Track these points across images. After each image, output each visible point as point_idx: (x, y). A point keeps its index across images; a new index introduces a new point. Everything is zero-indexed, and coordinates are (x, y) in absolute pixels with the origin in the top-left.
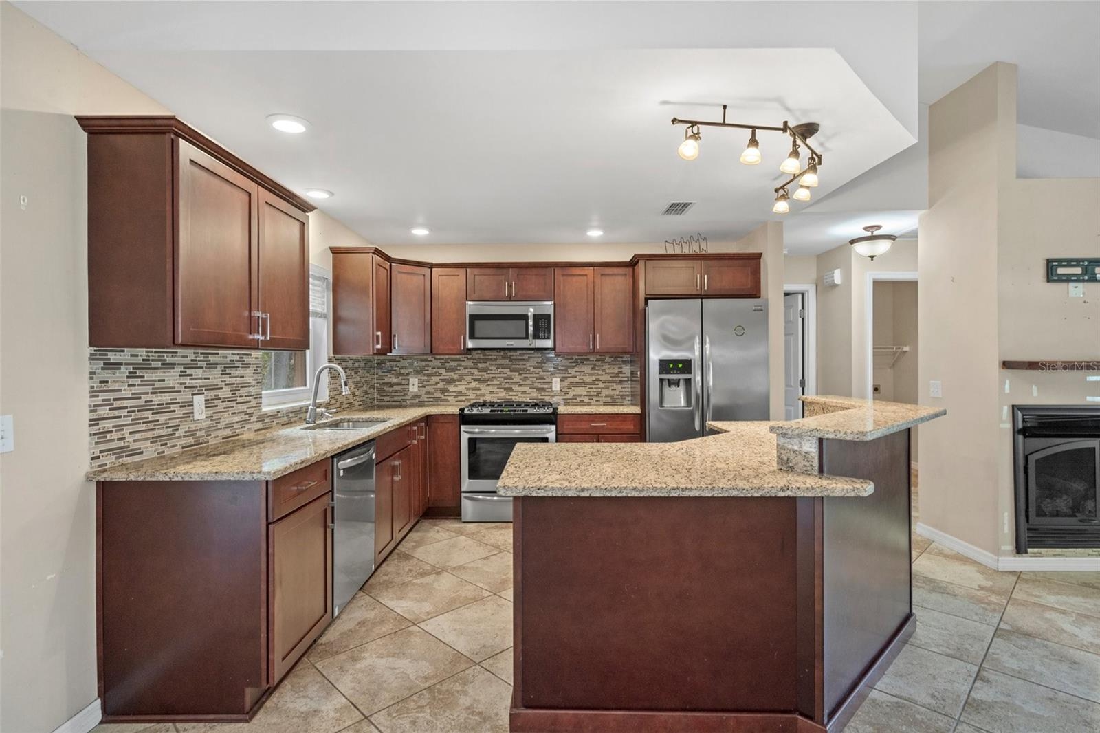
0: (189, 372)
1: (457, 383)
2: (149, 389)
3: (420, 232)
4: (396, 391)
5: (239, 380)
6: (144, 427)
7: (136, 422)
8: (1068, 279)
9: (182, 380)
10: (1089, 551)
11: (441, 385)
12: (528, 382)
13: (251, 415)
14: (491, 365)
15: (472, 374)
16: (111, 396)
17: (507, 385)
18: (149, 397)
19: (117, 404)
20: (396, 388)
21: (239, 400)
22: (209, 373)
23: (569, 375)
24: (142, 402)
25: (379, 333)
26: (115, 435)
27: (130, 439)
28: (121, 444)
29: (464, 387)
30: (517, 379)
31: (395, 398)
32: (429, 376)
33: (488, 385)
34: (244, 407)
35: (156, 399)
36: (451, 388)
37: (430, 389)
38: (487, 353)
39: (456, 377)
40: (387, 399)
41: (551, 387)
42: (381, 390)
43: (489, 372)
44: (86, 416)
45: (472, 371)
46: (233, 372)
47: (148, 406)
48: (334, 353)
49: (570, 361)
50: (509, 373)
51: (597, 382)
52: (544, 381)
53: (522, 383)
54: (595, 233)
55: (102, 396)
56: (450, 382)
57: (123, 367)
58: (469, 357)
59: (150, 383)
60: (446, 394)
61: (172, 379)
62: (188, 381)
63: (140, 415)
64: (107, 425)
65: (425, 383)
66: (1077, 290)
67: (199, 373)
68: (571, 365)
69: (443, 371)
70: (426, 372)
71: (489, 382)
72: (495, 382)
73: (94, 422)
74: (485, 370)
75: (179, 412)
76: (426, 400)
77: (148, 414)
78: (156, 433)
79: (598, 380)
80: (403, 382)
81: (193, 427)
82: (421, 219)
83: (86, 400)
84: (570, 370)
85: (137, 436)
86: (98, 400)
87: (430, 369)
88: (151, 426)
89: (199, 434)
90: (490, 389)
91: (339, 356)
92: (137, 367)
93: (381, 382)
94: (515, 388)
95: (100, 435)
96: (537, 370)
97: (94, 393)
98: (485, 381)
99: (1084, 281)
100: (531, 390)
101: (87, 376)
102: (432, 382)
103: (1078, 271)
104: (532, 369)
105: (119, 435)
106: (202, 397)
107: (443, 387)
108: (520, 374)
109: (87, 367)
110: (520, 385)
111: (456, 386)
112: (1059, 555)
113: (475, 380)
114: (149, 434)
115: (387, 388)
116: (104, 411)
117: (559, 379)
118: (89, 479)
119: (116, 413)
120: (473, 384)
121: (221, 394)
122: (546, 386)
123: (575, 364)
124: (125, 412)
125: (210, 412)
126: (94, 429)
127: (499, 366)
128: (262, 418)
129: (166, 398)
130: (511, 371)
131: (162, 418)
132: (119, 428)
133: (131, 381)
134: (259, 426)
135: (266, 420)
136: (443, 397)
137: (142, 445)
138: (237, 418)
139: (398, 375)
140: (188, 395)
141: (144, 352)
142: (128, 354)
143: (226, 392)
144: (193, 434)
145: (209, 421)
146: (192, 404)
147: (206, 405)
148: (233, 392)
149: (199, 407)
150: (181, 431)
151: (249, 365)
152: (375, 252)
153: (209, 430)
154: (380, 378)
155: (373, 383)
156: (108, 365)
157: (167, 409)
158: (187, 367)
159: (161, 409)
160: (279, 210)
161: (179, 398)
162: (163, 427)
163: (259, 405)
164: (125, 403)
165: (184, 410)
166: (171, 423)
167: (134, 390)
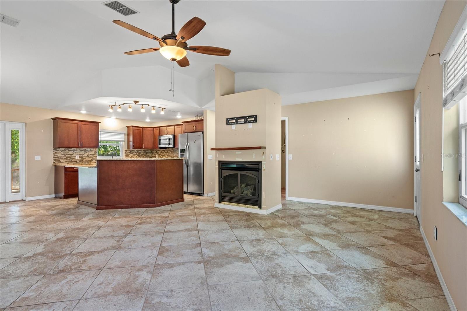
2: (65, 154)
3: (148, 120)
5: (89, 153)
7: (63, 158)
8: (232, 124)
9: (73, 153)
10: (236, 204)
16: (57, 154)
19: (58, 156)
22: (80, 152)
24: (64, 155)
25: (134, 144)
27: (61, 161)
28: (59, 161)
32: (159, 154)
34: (91, 158)
35: (67, 155)
44: (53, 157)
45: (167, 153)
46: (88, 152)
47: (65, 156)
48: (128, 149)
55: (55, 154)
58: (165, 149)
59: (66, 153)
61: (71, 152)
62: (75, 153)
66: (234, 127)
67: (78, 152)
73: (54, 158)
75: (72, 157)
82: (147, 118)
83: (53, 155)
85: (63, 160)
87: (159, 152)
92: (63, 151)
95: (55, 160)
97: (54, 154)
99: (235, 124)
101: (53, 152)
103: (234, 121)
106: (78, 156)
109: (53, 150)
112: (229, 204)
114: (65, 160)
115: (153, 157)
116: (55, 156)
118: (53, 165)
121: (84, 155)
125: (80, 158)
129: (70, 155)
131: (68, 158)
132: (59, 159)
139: (154, 154)
140: (75, 155)
141: (64, 148)
142: (61, 149)
143: (86, 155)
144: (76, 161)
145: (80, 160)
146: (76, 157)
147: (80, 157)
148: (88, 155)
149: (77, 157)
150: (73, 161)
151: (93, 151)
152: (133, 126)
153: (80, 161)
154: (152, 155)
155: (149, 156)
156: (57, 150)
157: (70, 157)
158: (74, 151)
159: (68, 157)
160: (87, 125)
161: (72, 155)
162: (68, 159)
163: (96, 158)
164: (60, 156)
165: (74, 157)
166: (70, 159)
167: (62, 154)
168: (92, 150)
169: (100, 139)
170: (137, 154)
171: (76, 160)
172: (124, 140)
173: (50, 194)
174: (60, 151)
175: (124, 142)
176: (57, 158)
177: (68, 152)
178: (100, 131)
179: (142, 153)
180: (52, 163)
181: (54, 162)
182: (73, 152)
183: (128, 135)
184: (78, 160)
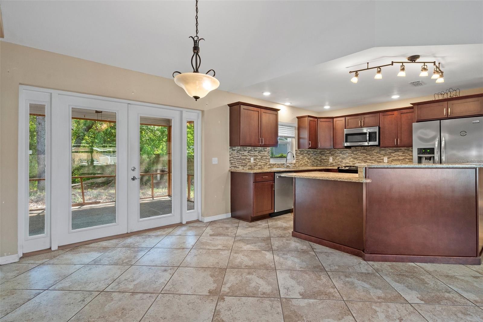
0: (250, 152)
1: (346, 159)
2: (241, 155)
3: (327, 107)
4: (325, 162)
5: (263, 155)
6: (240, 163)
7: (238, 161)
9: (248, 154)
11: (340, 160)
12: (373, 159)
13: (267, 163)
14: (359, 152)
15: (351, 156)
16: (233, 156)
17: (365, 160)
18: (241, 157)
19: (234, 158)
20: (325, 160)
21: (263, 159)
22: (254, 152)
23: (392, 156)
24: (239, 158)
25: (310, 142)
26: (234, 164)
27: (237, 165)
28: (235, 165)
29: (348, 160)
30: (369, 157)
31: (325, 164)
32: (336, 156)
33: (357, 160)
34: (265, 161)
35: (242, 157)
36: (344, 161)
37: (336, 161)
38: (357, 148)
39: (345, 157)
40: (322, 164)
41: (383, 161)
42: (320, 161)
43: (358, 155)
44: (229, 159)
45: (351, 154)
46: (261, 152)
48: (298, 148)
49: (392, 150)
50: (366, 155)
51: (405, 159)
52: (381, 158)
53: (371, 159)
54: (395, 97)
55: (232, 156)
56: (343, 158)
57: (235, 151)
58: (350, 149)
59: (241, 154)
60: (342, 163)
61: (246, 153)
62: (249, 154)
63: (239, 160)
64: (233, 161)
65: (335, 159)
67: (252, 152)
68: (392, 152)
69: (341, 155)
70: (335, 155)
71: (358, 159)
72: (360, 159)
73: (230, 161)
74: (356, 154)
75: (247, 161)
76: (335, 165)
77: (241, 160)
78: (242, 164)
79: (406, 158)
80: (328, 158)
81: (251, 164)
82: (327, 103)
83: (229, 156)
84: (392, 154)
85: (238, 164)
86: (231, 157)
87: (336, 154)
88: (241, 163)
89: (252, 166)
90: (358, 161)
91: (299, 149)
92: (238, 150)
93: (321, 158)
94: (368, 161)
95: (231, 163)
96: (377, 154)
97: (230, 155)
98: (356, 158)
100: (374, 162)
101: (229, 152)
102: (337, 159)
104: (375, 154)
105: (235, 164)
106: (253, 158)
107: (341, 160)
108: (370, 156)
109: (229, 150)
110: (370, 160)
111: (345, 160)
113: (352, 158)
114: (241, 164)
115: (322, 161)
116: (232, 159)
117: (387, 158)
118: (229, 171)
119: (234, 159)
120: (352, 160)
121: (258, 157)
122: (381, 161)
123: (394, 152)
124: (236, 159)
125: (255, 161)
126: (230, 162)
127: (362, 153)
128: (270, 165)
129: (245, 157)
130: (367, 155)
131: (244, 161)
132: (235, 162)
133: (237, 153)
134: (269, 166)
135: (271, 165)
136: (341, 164)
137: (239, 166)
138: (262, 164)
139: (326, 156)
140: (249, 157)
141: (239, 147)
142: (236, 148)
143: (259, 157)
144: (251, 166)
145: (254, 164)
148: (261, 157)
149: (252, 160)
150: (248, 165)
151: (266, 151)
152: (309, 116)
153: (255, 166)
154: (320, 157)
155: (317, 159)
156: (232, 150)
158: (249, 151)
160: (268, 113)
161: (247, 158)
163: (269, 161)
164: (236, 158)
165: (249, 160)
166: (245, 163)
167: (238, 155)
172: (294, 136)
175: (294, 140)
177: (243, 152)
179: (311, 155)
180: (229, 169)
181: (231, 166)
183: (299, 128)
184: (252, 164)
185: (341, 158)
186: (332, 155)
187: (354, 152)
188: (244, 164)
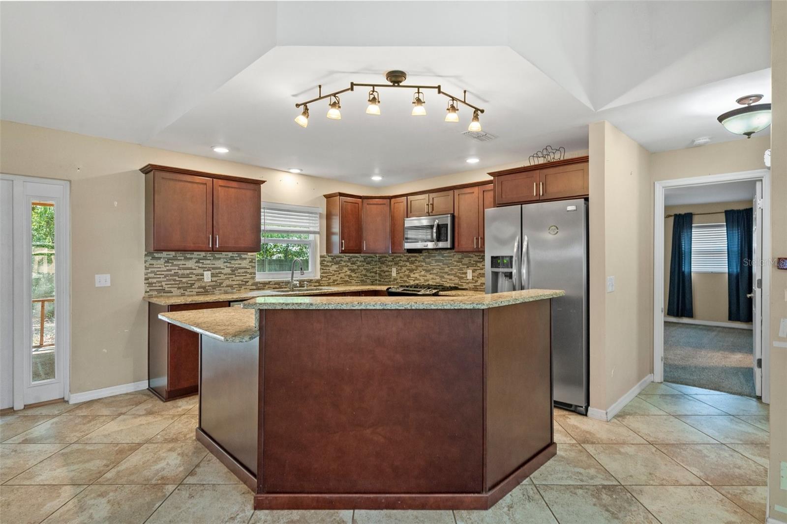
0: (201, 261)
1: (415, 272)
2: (177, 268)
3: (377, 178)
4: (386, 276)
5: (237, 266)
6: (173, 283)
7: (170, 280)
9: (197, 264)
11: (407, 273)
12: (453, 272)
13: (247, 282)
14: (432, 260)
15: (422, 266)
16: (156, 270)
17: (441, 274)
18: (176, 271)
19: (158, 273)
20: (387, 273)
21: (237, 274)
22: (214, 262)
23: (479, 268)
24: (173, 272)
25: (343, 241)
26: (157, 285)
27: (167, 286)
28: (161, 288)
29: (418, 274)
30: (447, 270)
31: (386, 280)
32: (401, 266)
33: (431, 274)
34: (242, 278)
35: (180, 272)
36: (412, 275)
37: (401, 275)
39: (414, 267)
40: (382, 280)
41: (467, 277)
42: (380, 275)
43: (431, 264)
44: (143, 277)
45: (422, 263)
46: (233, 262)
47: (176, 274)
48: (327, 253)
49: (479, 257)
50: (442, 266)
52: (463, 272)
53: (449, 272)
54: (473, 161)
55: (150, 270)
56: (411, 271)
57: (162, 259)
58: (421, 254)
59: (176, 265)
60: (409, 278)
61: (191, 264)
62: (200, 265)
63: (171, 278)
65: (399, 271)
67: (208, 262)
68: (479, 260)
69: (408, 264)
70: (400, 264)
71: (431, 272)
72: (435, 272)
73: (146, 279)
74: (429, 263)
75: (194, 278)
76: (400, 282)
77: (176, 278)
78: (180, 286)
80: (390, 270)
81: (203, 285)
82: (377, 171)
83: (143, 271)
84: (478, 264)
85: (170, 286)
87: (402, 262)
88: (178, 282)
89: (207, 288)
90: (431, 276)
91: (330, 255)
92: (170, 259)
94: (446, 276)
95: (150, 284)
96: (459, 264)
97: (146, 268)
98: (429, 271)
100: (455, 278)
101: (143, 262)
102: (403, 271)
104: (455, 263)
105: (160, 285)
106: (209, 273)
107: (407, 274)
108: (449, 267)
109: (143, 259)
110: (449, 275)
111: (414, 274)
113: (424, 270)
114: (176, 286)
115: (382, 274)
116: (151, 275)
117: (471, 271)
118: (144, 299)
119: (158, 276)
120: (423, 273)
121: (223, 271)
122: (463, 276)
123: (482, 260)
124: (163, 276)
125: (214, 279)
126: (146, 282)
127: (437, 261)
128: (255, 284)
129: (188, 272)
130: (443, 264)
131: (184, 280)
132: (160, 282)
133: (166, 264)
134: (254, 287)
135: (259, 285)
136: (408, 281)
137: (172, 290)
138: (235, 283)
139: (387, 266)
140: (200, 271)
141: (173, 253)
142: (164, 254)
143: (228, 271)
144: (204, 288)
145: (214, 283)
146: (203, 275)
147: (213, 275)
148: (233, 271)
149: (207, 276)
150: (196, 286)
151: (245, 259)
152: (341, 194)
153: (214, 287)
154: (379, 268)
155: (374, 270)
156: (154, 258)
157: (187, 276)
158: (200, 259)
159: (183, 276)
160: (232, 187)
161: (194, 272)
162: (184, 283)
163: (253, 278)
164: (163, 273)
165: (198, 277)
166: (189, 282)
167: (167, 268)
168: (243, 256)
169: (262, 228)
170: (348, 266)
171: (203, 284)
172: (317, 230)
173: (136, 379)
174: (162, 261)
175: (318, 236)
176: (155, 280)
177: (182, 262)
178: (262, 206)
179: (359, 263)
180: (143, 294)
181: (148, 290)
182: (197, 262)
183: (329, 217)
184: (208, 284)
185: (408, 269)
186: (396, 264)
187: (427, 260)
188: (186, 285)
